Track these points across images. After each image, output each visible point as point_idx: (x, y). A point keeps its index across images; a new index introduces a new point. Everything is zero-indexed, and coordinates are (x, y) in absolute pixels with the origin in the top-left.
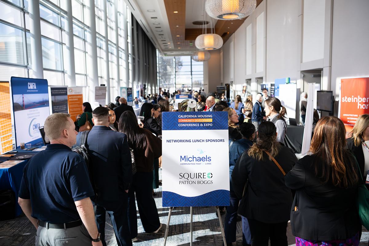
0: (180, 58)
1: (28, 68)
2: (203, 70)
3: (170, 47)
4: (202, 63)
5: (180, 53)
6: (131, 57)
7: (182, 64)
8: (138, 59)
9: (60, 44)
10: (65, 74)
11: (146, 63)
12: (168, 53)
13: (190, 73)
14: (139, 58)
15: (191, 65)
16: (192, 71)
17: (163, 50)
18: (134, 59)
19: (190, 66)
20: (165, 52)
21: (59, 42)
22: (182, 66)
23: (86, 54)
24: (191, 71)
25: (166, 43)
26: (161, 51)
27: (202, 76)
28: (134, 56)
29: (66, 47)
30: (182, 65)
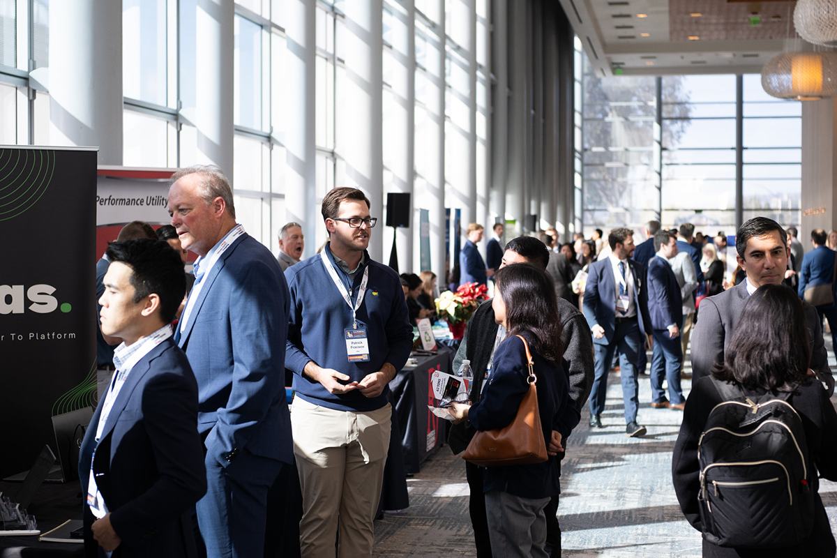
0: (680, 83)
1: (180, 121)
2: (800, 144)
3: (644, 35)
4: (796, 108)
5: (690, 58)
6: (483, 82)
7: (688, 110)
8: (507, 90)
9: (262, 26)
10: (275, 147)
11: (534, 109)
12: (630, 60)
13: (732, 156)
14: (510, 85)
15: (740, 118)
16: (745, 145)
17: (608, 48)
18: (492, 89)
19: (734, 123)
20: (618, 58)
21: (260, 17)
22: (685, 124)
23: (338, 69)
24: (740, 148)
25: (628, 16)
26: (599, 51)
27: (797, 171)
28: (492, 76)
29: (284, 42)
30: (686, 118)
